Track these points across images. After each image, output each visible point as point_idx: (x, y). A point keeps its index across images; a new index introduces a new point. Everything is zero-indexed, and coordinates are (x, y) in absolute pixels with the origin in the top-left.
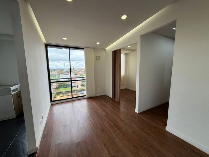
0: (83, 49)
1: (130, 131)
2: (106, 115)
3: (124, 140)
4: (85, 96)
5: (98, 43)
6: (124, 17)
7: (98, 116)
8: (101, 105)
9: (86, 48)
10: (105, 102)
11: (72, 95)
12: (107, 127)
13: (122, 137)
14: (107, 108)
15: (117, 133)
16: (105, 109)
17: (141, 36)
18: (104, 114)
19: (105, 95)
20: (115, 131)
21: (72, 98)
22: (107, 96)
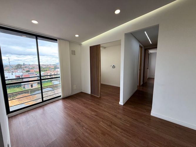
0: (56, 40)
1: (129, 125)
2: (95, 114)
3: (130, 136)
4: (60, 96)
5: (77, 36)
6: (117, 12)
7: (88, 117)
8: (84, 104)
9: (60, 39)
10: (87, 100)
11: (42, 98)
12: (105, 128)
13: (126, 135)
14: (92, 106)
15: (118, 132)
16: (90, 107)
17: (125, 34)
18: (93, 113)
19: (82, 92)
20: (116, 130)
21: (43, 101)
22: (84, 93)
